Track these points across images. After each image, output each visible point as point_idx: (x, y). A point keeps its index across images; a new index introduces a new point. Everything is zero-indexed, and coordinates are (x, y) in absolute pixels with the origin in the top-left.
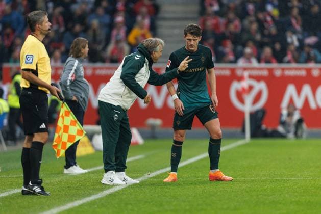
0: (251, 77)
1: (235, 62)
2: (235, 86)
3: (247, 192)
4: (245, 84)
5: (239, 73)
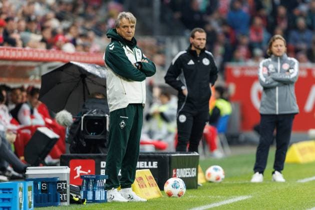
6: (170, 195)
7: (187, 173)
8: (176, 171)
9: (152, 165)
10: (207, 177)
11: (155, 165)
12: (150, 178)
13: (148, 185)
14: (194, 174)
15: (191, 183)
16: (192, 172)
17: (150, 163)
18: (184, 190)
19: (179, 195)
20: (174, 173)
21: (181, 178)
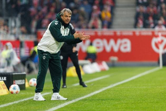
0: (162, 35)
1: (154, 28)
2: (154, 40)
3: (163, 94)
4: (159, 39)
5: (156, 33)
6: (12, 93)
7: (20, 82)
8: (15, 82)
9: (3, 78)
10: (30, 84)
11: (5, 78)
12: (4, 85)
13: (2, 88)
14: (23, 83)
15: (22, 87)
16: (23, 82)
17: (2, 78)
18: (19, 90)
19: (16, 93)
20: (14, 82)
21: (18, 85)
